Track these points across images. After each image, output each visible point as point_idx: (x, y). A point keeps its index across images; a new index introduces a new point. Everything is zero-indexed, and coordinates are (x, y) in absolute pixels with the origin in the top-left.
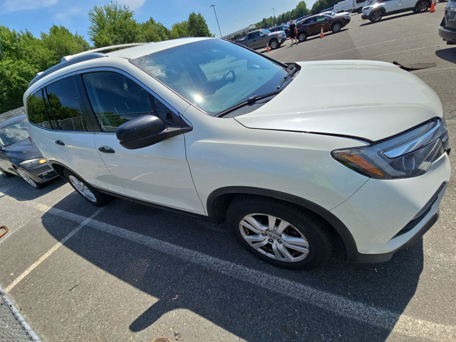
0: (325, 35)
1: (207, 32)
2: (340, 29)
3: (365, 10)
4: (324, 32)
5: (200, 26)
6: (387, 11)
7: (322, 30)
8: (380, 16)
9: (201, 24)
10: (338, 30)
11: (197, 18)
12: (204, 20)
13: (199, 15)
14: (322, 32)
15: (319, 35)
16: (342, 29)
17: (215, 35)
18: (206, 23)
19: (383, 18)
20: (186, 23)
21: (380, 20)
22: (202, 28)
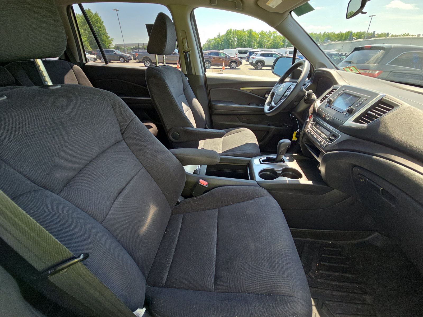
0: (226, 69)
1: (105, 34)
2: (236, 67)
3: (252, 59)
4: (225, 66)
5: (97, 25)
6: (266, 64)
7: (224, 64)
8: (261, 66)
9: (97, 24)
10: (234, 68)
11: (94, 16)
12: (102, 21)
13: (96, 14)
14: (224, 66)
15: (220, 67)
16: (237, 68)
17: (114, 39)
18: (104, 24)
19: (263, 68)
20: (79, 17)
21: (261, 69)
22: (98, 27)
